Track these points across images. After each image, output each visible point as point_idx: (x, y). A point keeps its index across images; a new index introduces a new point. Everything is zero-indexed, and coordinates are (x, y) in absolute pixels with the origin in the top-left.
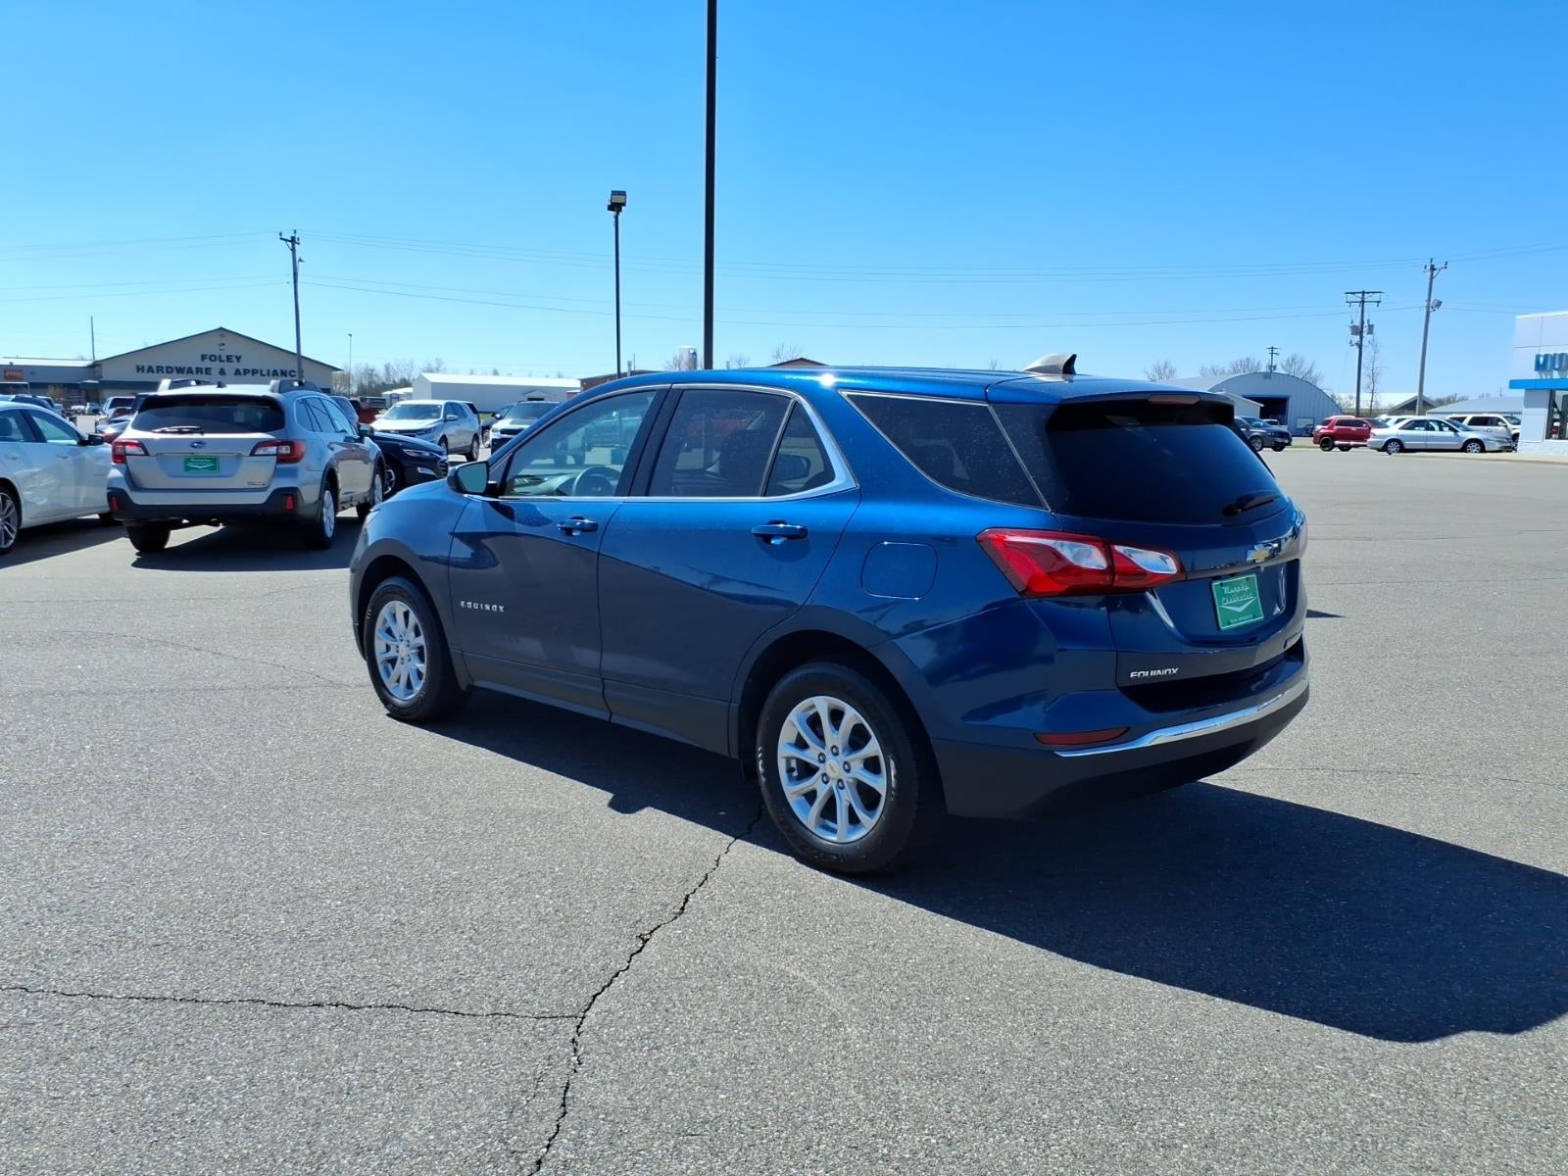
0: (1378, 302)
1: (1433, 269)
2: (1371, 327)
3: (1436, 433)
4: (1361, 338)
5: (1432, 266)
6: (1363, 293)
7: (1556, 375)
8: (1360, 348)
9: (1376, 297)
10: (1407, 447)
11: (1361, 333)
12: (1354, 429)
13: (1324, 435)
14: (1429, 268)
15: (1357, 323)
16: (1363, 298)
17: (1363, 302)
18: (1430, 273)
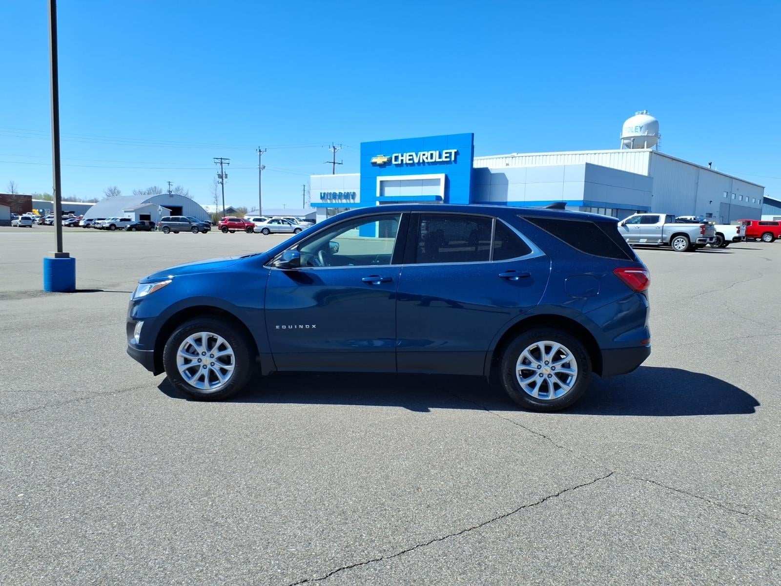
0: (228, 164)
1: (260, 151)
2: (226, 175)
3: (281, 225)
4: (223, 180)
5: (260, 150)
6: (221, 159)
7: (329, 201)
8: (222, 184)
9: (227, 161)
10: (271, 231)
11: (222, 177)
12: (236, 223)
13: (223, 226)
14: (258, 150)
15: (220, 173)
16: (221, 161)
17: (222, 163)
18: (259, 153)
